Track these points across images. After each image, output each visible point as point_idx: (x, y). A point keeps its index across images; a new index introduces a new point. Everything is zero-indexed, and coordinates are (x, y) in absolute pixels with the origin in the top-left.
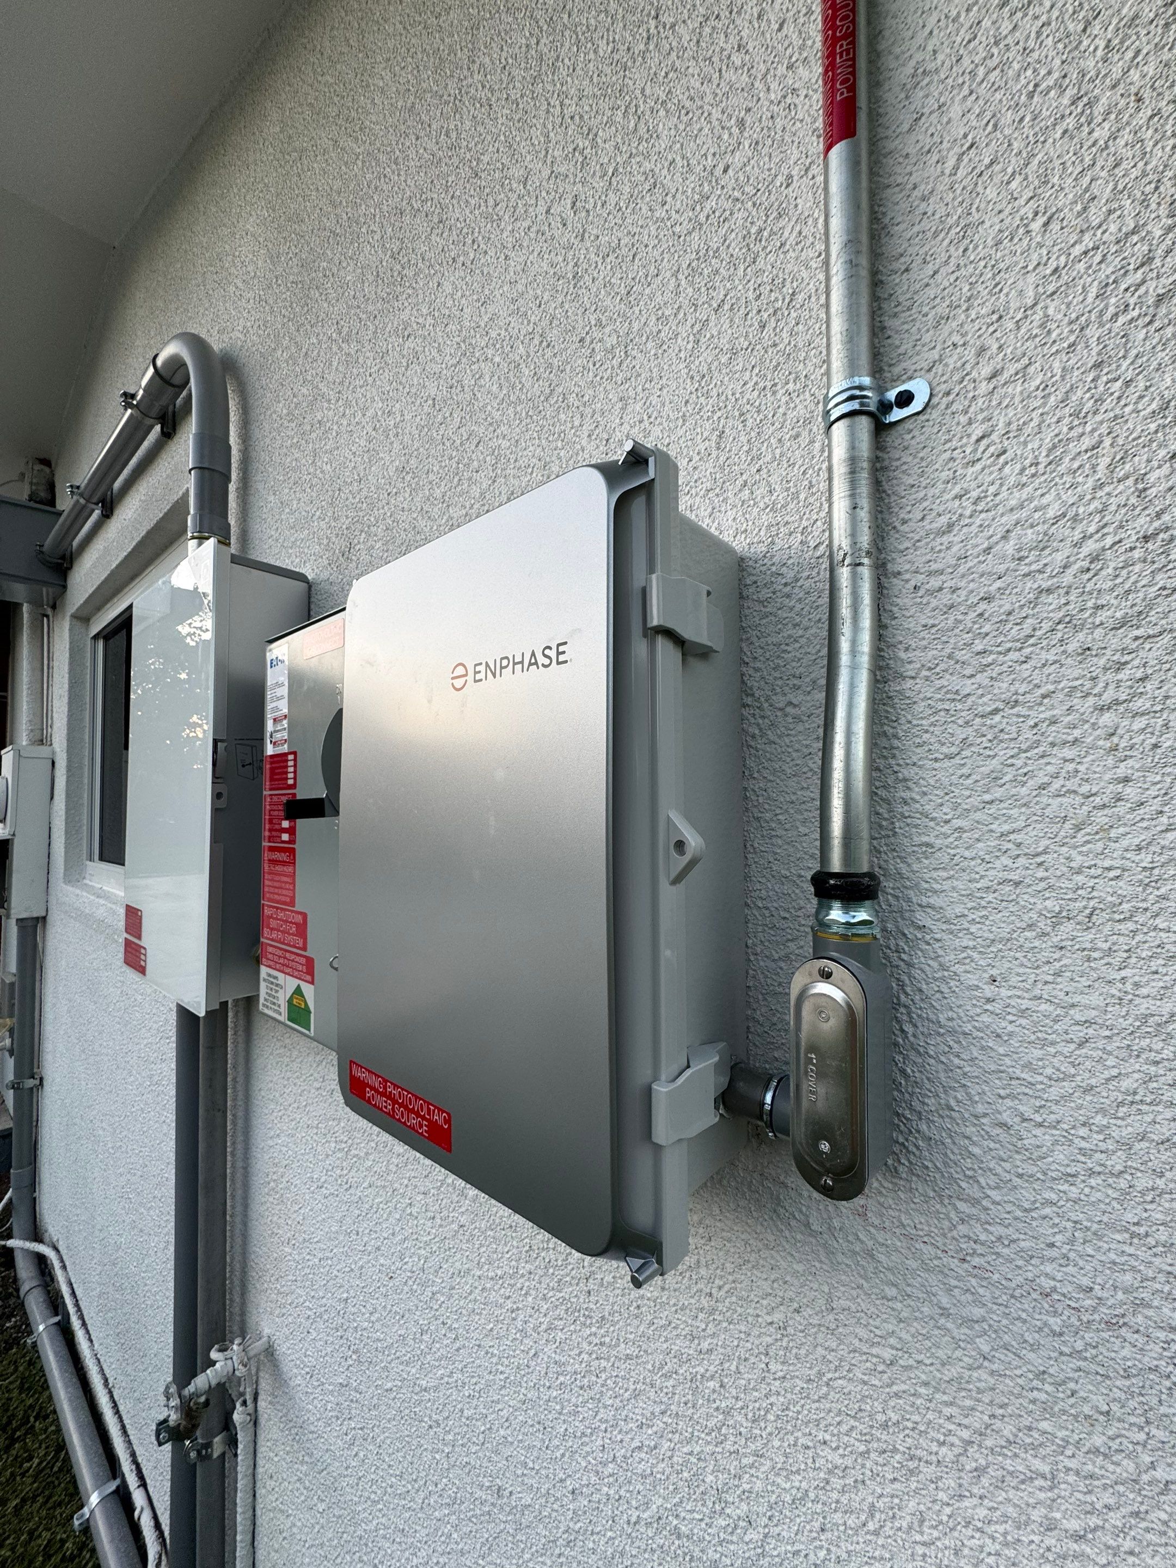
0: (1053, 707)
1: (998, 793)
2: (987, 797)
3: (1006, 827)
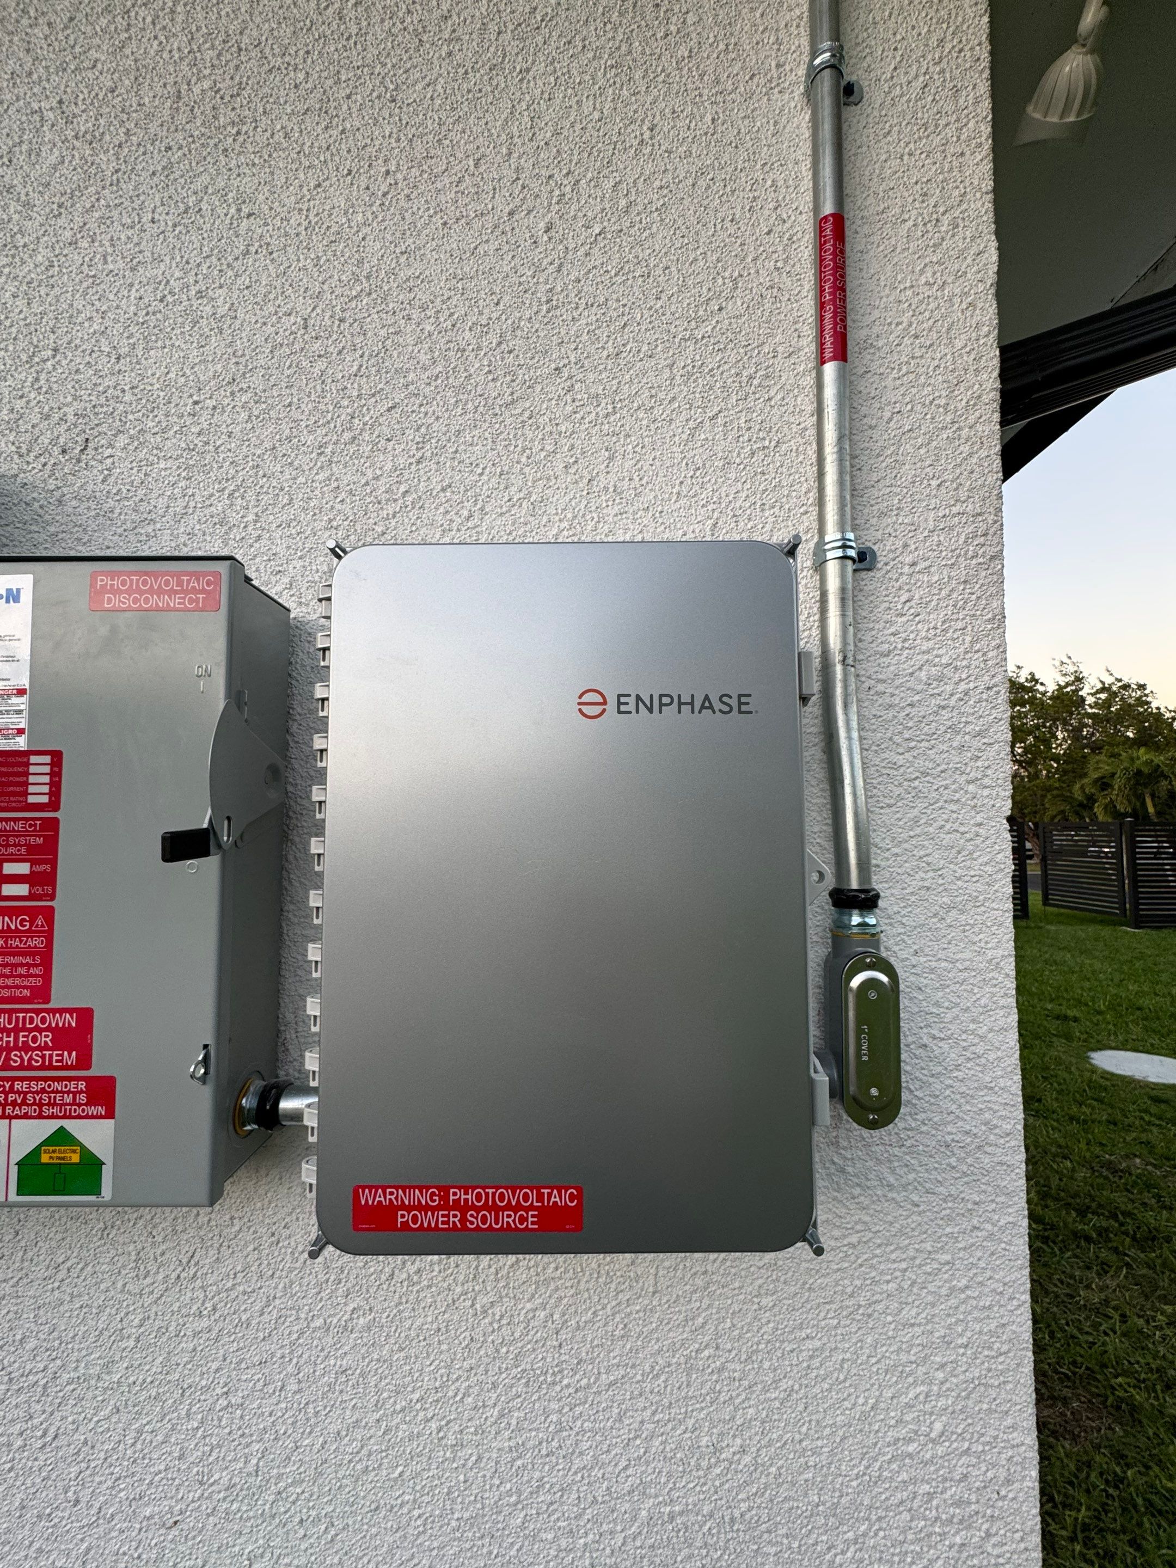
0: (945, 779)
1: (918, 831)
2: (912, 833)
3: (922, 853)
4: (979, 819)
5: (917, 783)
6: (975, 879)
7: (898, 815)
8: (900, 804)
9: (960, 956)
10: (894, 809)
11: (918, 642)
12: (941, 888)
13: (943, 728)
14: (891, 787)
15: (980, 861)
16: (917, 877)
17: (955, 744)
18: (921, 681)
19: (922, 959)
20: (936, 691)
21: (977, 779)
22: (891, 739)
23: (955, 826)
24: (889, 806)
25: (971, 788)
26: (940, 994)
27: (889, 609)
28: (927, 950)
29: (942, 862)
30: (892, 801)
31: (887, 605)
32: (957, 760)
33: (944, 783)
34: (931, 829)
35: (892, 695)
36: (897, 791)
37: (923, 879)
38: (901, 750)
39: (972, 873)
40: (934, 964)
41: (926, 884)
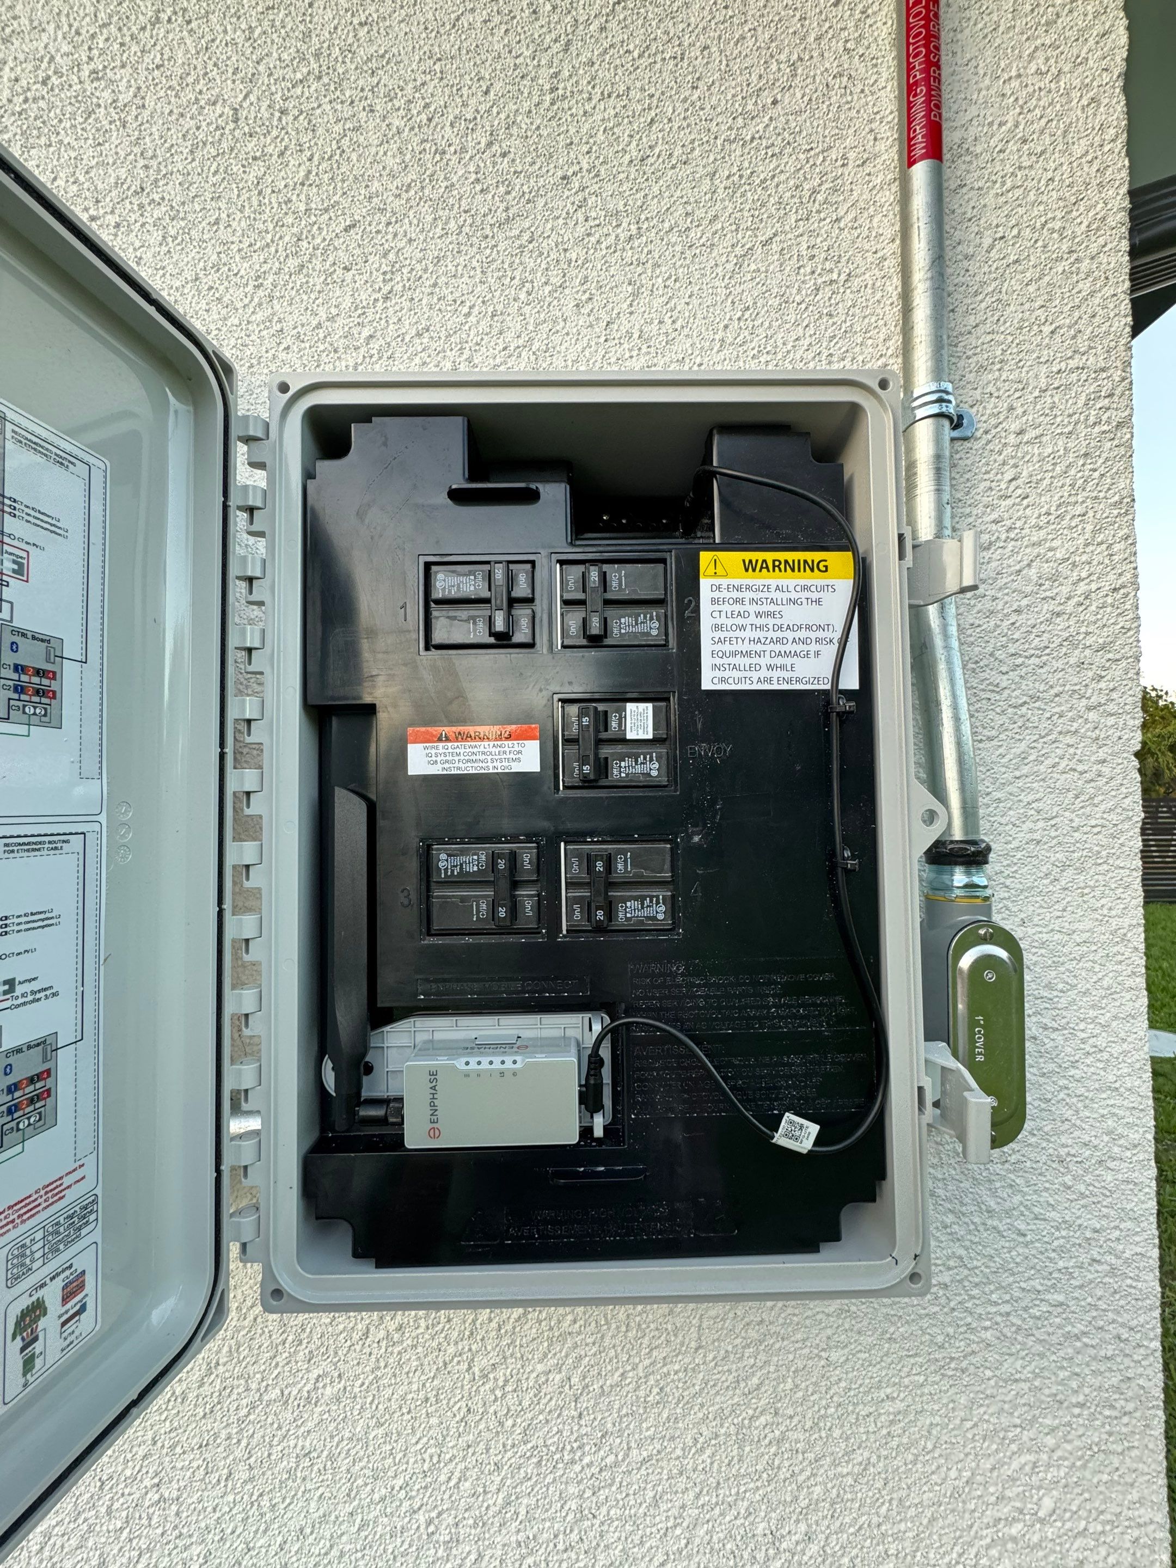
4: (1101, 755)
5: (1024, 709)
6: (1096, 830)
7: (1001, 751)
8: (1003, 736)
9: (1076, 925)
10: (995, 743)
11: (1027, 531)
12: (1055, 841)
13: (1057, 641)
14: (991, 715)
15: (1103, 807)
16: (1025, 827)
17: (1072, 661)
18: (1030, 580)
19: (1030, 931)
20: (1048, 594)
21: (1100, 705)
22: (992, 655)
23: (1072, 765)
24: (990, 739)
25: (1092, 716)
26: (1053, 974)
27: (991, 489)
28: (1036, 920)
29: (1056, 809)
30: (994, 733)
31: (988, 484)
32: (1076, 680)
33: (1057, 710)
34: (1042, 768)
35: (995, 599)
36: (999, 720)
37: (1031, 831)
38: (1004, 669)
39: (1093, 822)
40: (1045, 937)
41: (1037, 836)
